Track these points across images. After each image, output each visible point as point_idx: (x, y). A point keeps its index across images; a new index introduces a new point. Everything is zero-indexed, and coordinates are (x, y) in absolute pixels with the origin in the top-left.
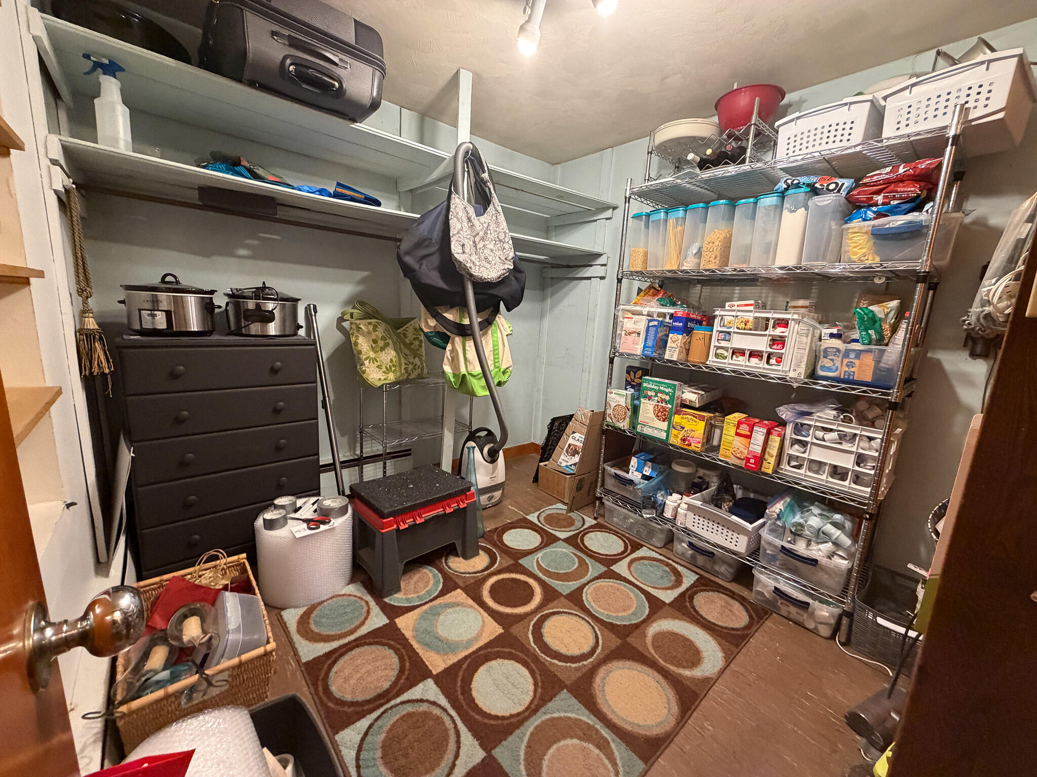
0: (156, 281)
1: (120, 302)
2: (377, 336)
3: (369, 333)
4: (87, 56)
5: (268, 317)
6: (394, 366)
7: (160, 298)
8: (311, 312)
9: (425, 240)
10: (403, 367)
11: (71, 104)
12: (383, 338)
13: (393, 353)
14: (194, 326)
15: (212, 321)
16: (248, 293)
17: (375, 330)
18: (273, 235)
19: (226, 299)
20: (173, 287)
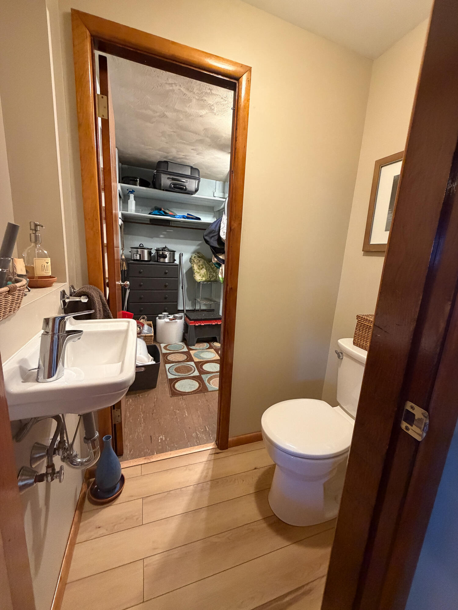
0: (138, 246)
1: (130, 252)
2: (200, 264)
3: (197, 263)
4: (128, 190)
5: (165, 257)
6: (205, 275)
7: (138, 251)
8: (181, 256)
9: (213, 231)
10: (208, 276)
11: (123, 199)
12: (202, 265)
13: (205, 270)
14: (146, 259)
15: (151, 258)
16: (160, 249)
17: (199, 262)
18: (171, 230)
19: (155, 251)
20: (142, 247)
